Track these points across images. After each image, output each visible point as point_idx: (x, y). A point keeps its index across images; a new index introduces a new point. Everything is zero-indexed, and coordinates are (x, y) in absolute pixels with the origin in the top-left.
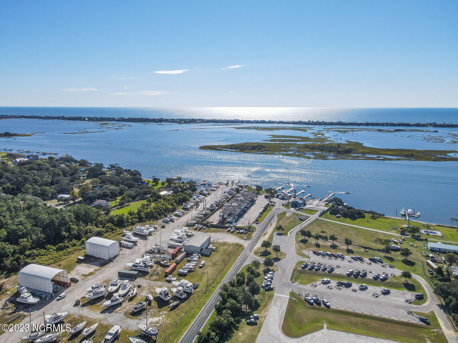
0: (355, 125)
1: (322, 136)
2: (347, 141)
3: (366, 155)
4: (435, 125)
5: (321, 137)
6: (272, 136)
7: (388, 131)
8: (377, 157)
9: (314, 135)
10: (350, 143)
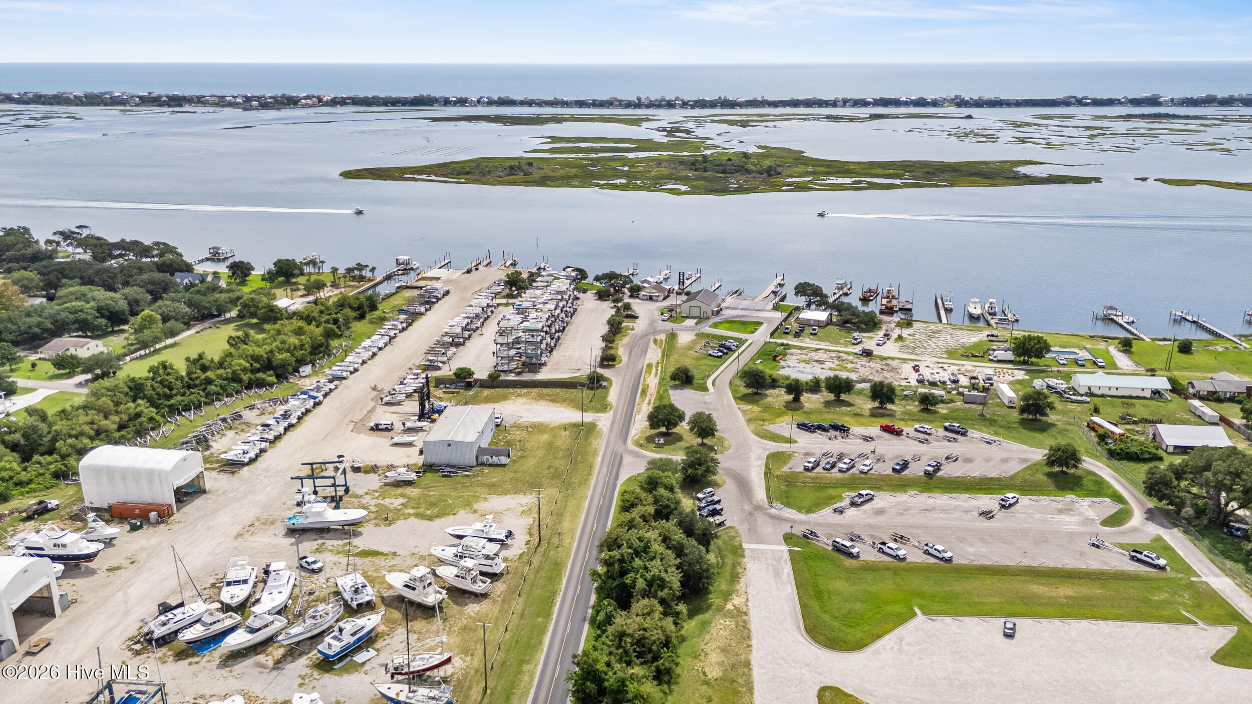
0: (764, 106)
1: (687, 136)
2: (760, 147)
3: (824, 180)
4: (961, 103)
5: (685, 138)
6: (550, 140)
7: (852, 119)
8: (853, 183)
9: (665, 133)
10: (769, 152)
